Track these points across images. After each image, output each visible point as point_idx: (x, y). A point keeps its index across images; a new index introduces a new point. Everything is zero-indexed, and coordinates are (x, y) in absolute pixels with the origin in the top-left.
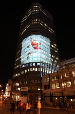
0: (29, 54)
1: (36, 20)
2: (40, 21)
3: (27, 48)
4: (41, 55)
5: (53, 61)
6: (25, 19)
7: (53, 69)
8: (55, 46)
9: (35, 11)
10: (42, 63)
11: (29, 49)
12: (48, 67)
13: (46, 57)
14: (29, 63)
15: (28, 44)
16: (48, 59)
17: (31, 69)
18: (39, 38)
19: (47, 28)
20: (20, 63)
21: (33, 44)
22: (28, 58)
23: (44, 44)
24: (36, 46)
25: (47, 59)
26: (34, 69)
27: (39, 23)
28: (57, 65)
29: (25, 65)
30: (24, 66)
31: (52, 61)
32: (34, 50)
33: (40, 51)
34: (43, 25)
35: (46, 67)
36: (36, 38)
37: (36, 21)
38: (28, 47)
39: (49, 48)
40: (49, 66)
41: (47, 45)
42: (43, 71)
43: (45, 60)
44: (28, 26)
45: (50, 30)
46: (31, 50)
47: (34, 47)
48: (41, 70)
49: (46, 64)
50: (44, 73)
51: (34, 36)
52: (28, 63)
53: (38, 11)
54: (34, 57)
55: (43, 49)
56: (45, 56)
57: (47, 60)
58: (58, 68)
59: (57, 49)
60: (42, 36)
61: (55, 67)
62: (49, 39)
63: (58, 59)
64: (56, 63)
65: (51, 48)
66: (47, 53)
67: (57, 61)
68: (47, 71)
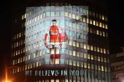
4: (67, 51)
8: (99, 21)
12: (80, 76)
13: (78, 53)
28: (102, 67)
39: (86, 29)
43: (74, 62)
56: (74, 52)
58: (103, 73)
59: (106, 28)
60: (70, 7)
61: (96, 72)
62: (88, 8)
63: (105, 53)
64: (99, 63)
65: (91, 29)
66: (80, 46)
67: (102, 58)
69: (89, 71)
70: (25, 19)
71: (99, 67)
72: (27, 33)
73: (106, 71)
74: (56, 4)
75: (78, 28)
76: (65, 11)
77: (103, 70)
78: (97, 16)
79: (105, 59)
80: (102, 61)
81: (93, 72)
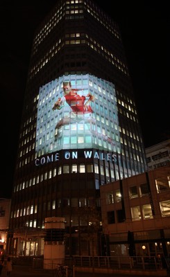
0: (59, 126)
1: (78, 35)
2: (87, 37)
3: (54, 109)
4: (94, 128)
5: (126, 144)
6: (45, 34)
7: (127, 168)
8: (128, 104)
10: (98, 151)
11: (61, 114)
12: (113, 162)
13: (109, 133)
14: (62, 152)
15: (57, 99)
16: (112, 140)
17: (68, 167)
18: (86, 82)
19: (106, 57)
20: (33, 152)
21: (70, 99)
22: (56, 136)
23: (101, 99)
24: (79, 103)
25: (109, 141)
26: (75, 169)
27: (84, 42)
28: (138, 157)
29: (50, 157)
30: (46, 159)
31: (123, 147)
32: (74, 115)
33: (90, 119)
34: (95, 49)
35: (108, 161)
36: (80, 82)
37: (76, 39)
38: (57, 106)
39: (114, 108)
40: (117, 158)
41: (108, 101)
42: (102, 173)
43: (105, 143)
44: (54, 51)
45: (115, 62)
46: (66, 115)
47: (73, 108)
48: (97, 171)
49: (108, 152)
50: (104, 179)
51: (73, 77)
52: (57, 152)
53: (81, 12)
54: (74, 135)
55: (99, 112)
56: (103, 130)
57: (110, 143)
59: (136, 113)
61: (132, 162)
62: (114, 86)
63: (138, 140)
64: (134, 151)
66: (110, 124)
67: (136, 146)
68: (112, 172)
69: (124, 158)
71: (134, 155)
72: (39, 114)
73: (142, 162)
75: (105, 103)
76: (90, 80)
77: (138, 160)
78: (125, 98)
79: (139, 147)
80: (136, 149)
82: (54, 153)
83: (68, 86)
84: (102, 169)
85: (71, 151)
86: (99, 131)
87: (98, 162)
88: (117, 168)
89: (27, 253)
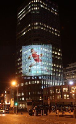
2: (41, 24)
3: (28, 59)
4: (42, 67)
5: (55, 70)
6: (23, 15)
8: (57, 51)
9: (34, 9)
10: (43, 76)
13: (48, 68)
19: (49, 31)
21: (34, 56)
22: (29, 70)
24: (37, 58)
26: (35, 82)
28: (60, 74)
30: (26, 78)
32: (35, 63)
34: (44, 29)
35: (47, 79)
36: (37, 48)
37: (36, 26)
39: (51, 56)
40: (51, 77)
41: (49, 54)
43: (46, 72)
44: (27, 29)
45: (54, 31)
48: (42, 83)
49: (47, 75)
50: (45, 85)
51: (35, 46)
53: (38, 8)
54: (35, 70)
55: (44, 60)
56: (46, 67)
58: (60, 77)
59: (61, 55)
60: (43, 45)
61: (57, 77)
62: (52, 45)
63: (61, 67)
64: (58, 72)
65: (54, 56)
66: (49, 64)
67: (59, 70)
68: (48, 82)
69: (53, 76)
70: (22, 52)
71: (58, 74)
72: (23, 58)
73: (61, 76)
74: (37, 44)
75: (47, 55)
76: (41, 47)
77: (60, 76)
78: (56, 50)
79: (61, 70)
80: (59, 71)
81: (55, 77)
82: (29, 76)
83: (33, 51)
84: (44, 82)
85: (34, 76)
86: (44, 68)
87: (43, 80)
88: (50, 80)
89: (22, 108)
